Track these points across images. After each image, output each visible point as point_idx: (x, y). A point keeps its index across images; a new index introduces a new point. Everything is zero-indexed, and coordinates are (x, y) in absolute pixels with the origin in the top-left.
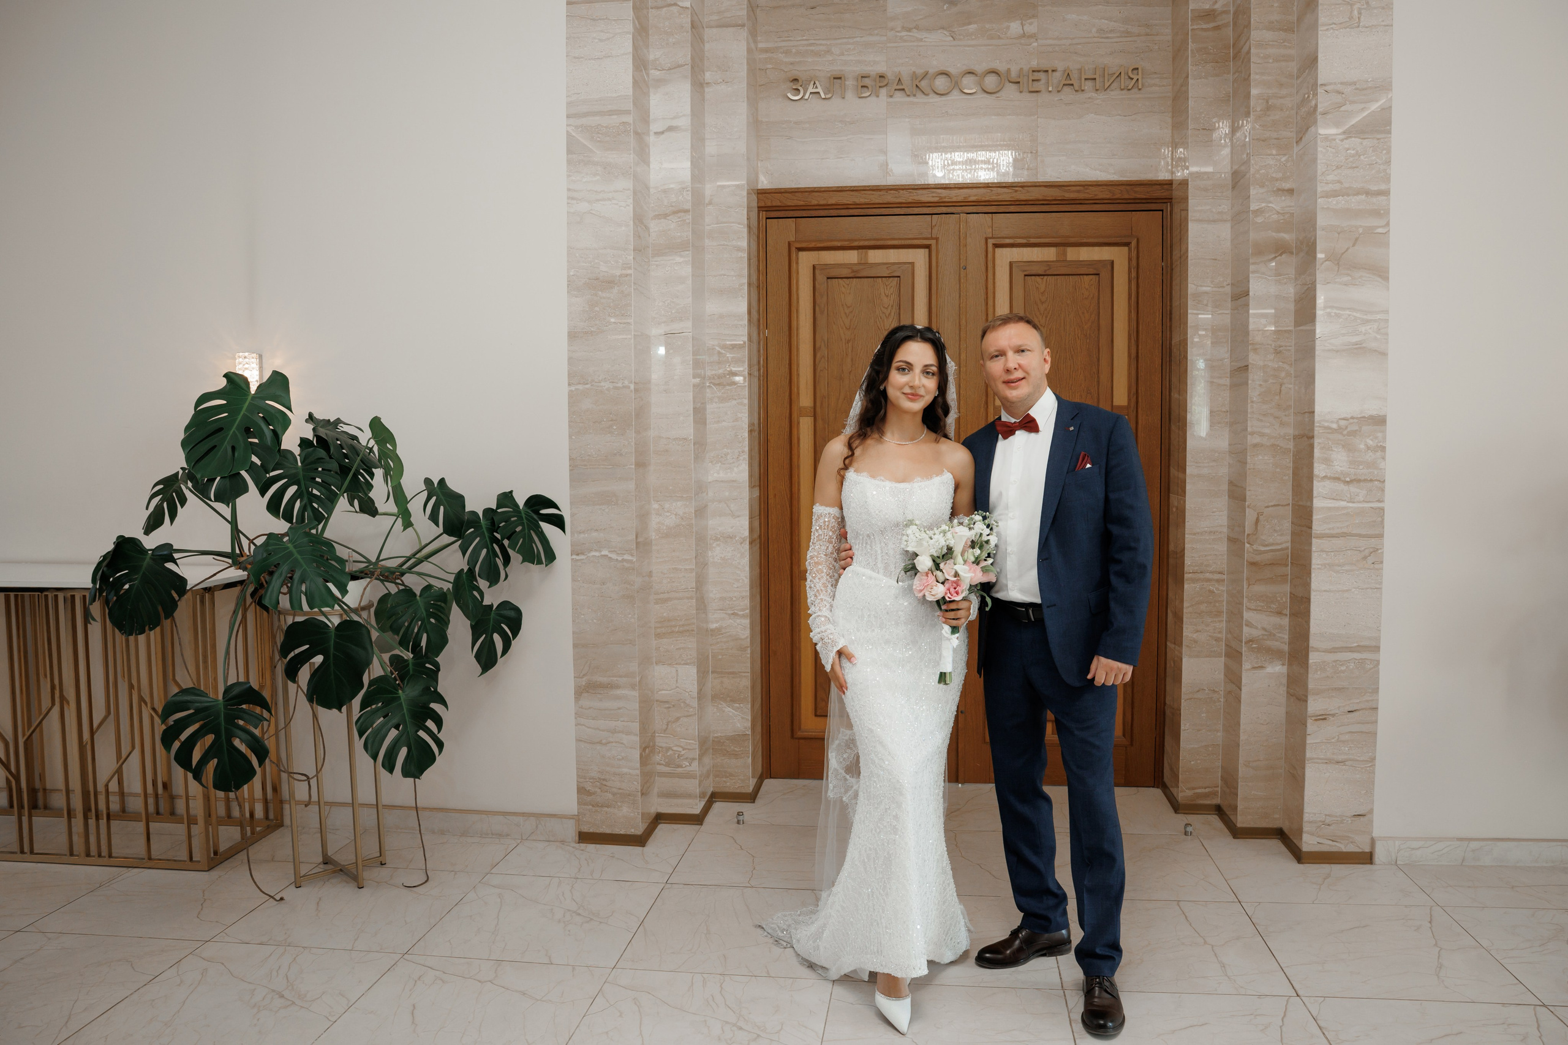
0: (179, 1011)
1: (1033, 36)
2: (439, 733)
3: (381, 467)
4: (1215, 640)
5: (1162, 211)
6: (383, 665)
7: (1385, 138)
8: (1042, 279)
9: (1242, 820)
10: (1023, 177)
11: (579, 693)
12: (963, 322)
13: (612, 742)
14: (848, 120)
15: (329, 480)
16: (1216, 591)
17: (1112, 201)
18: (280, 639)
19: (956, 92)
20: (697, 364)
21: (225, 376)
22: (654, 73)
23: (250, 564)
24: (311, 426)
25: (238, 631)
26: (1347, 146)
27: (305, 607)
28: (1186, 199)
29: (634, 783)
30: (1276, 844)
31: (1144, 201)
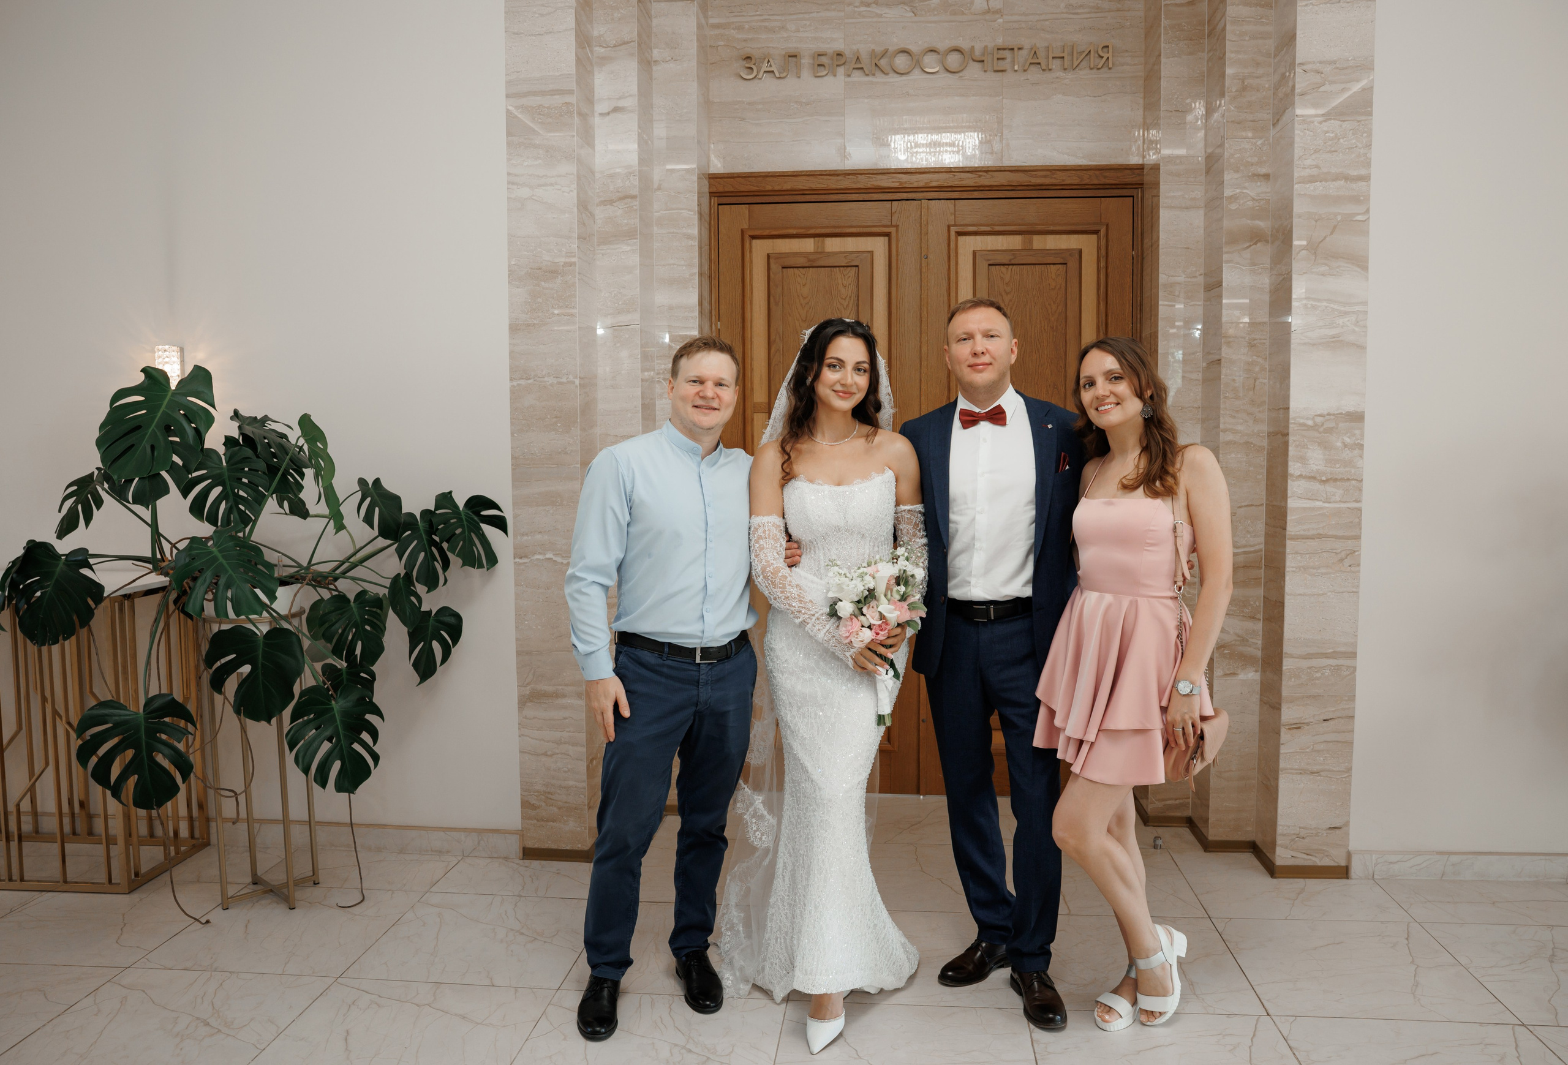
0: (95, 1042)
1: (998, 12)
2: (374, 744)
3: (312, 466)
6: (315, 674)
7: (1366, 120)
8: (1007, 269)
9: (1214, 833)
10: (989, 162)
11: (523, 702)
12: (925, 313)
13: (558, 754)
14: (804, 101)
15: (257, 480)
17: (1081, 187)
18: (205, 647)
19: (917, 71)
20: (646, 357)
21: (142, 371)
22: (599, 51)
23: (172, 569)
24: (236, 424)
25: (160, 641)
26: (1325, 129)
27: (231, 614)
28: (1157, 185)
29: (583, 796)
30: (1248, 858)
31: (1114, 187)
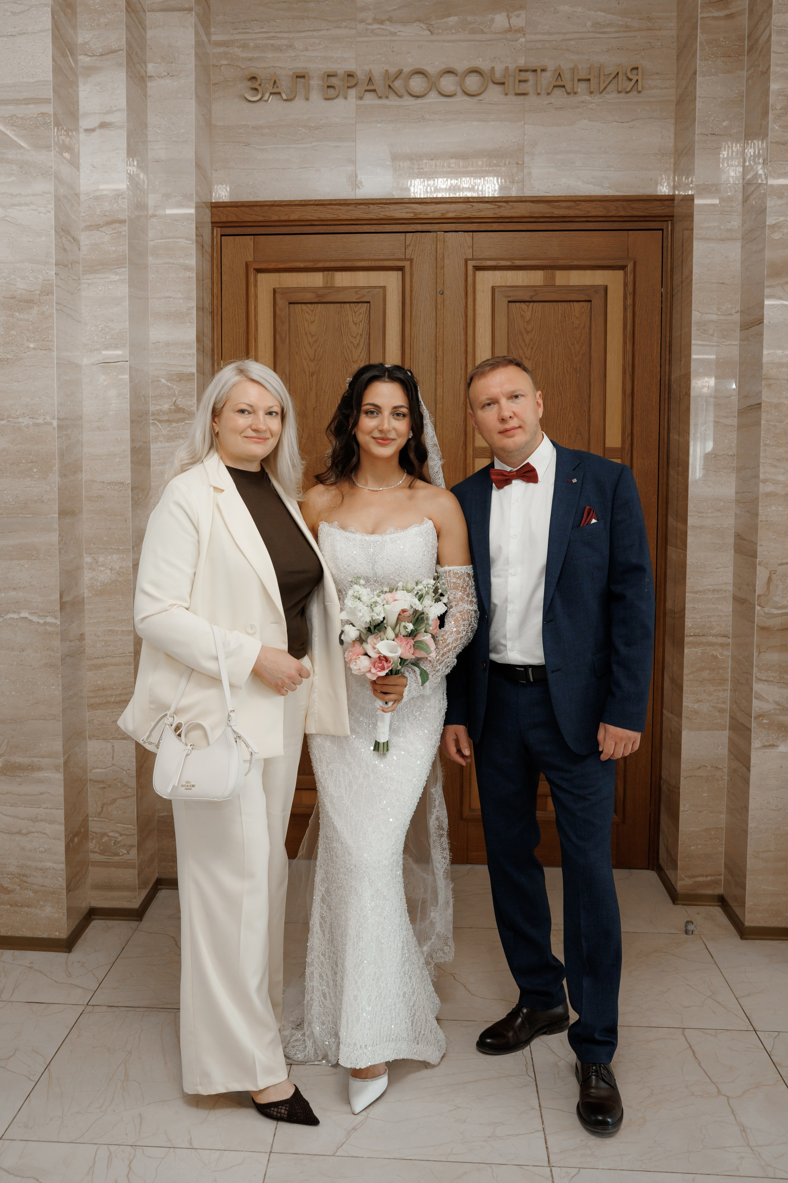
1: (521, 31)
4: (719, 711)
5: (662, 230)
8: (528, 306)
9: (750, 918)
10: (510, 191)
12: (440, 353)
13: (33, 832)
14: (313, 125)
16: (719, 657)
17: (606, 219)
19: (433, 94)
20: (136, 398)
22: (84, 60)
29: (59, 878)
31: (642, 219)
